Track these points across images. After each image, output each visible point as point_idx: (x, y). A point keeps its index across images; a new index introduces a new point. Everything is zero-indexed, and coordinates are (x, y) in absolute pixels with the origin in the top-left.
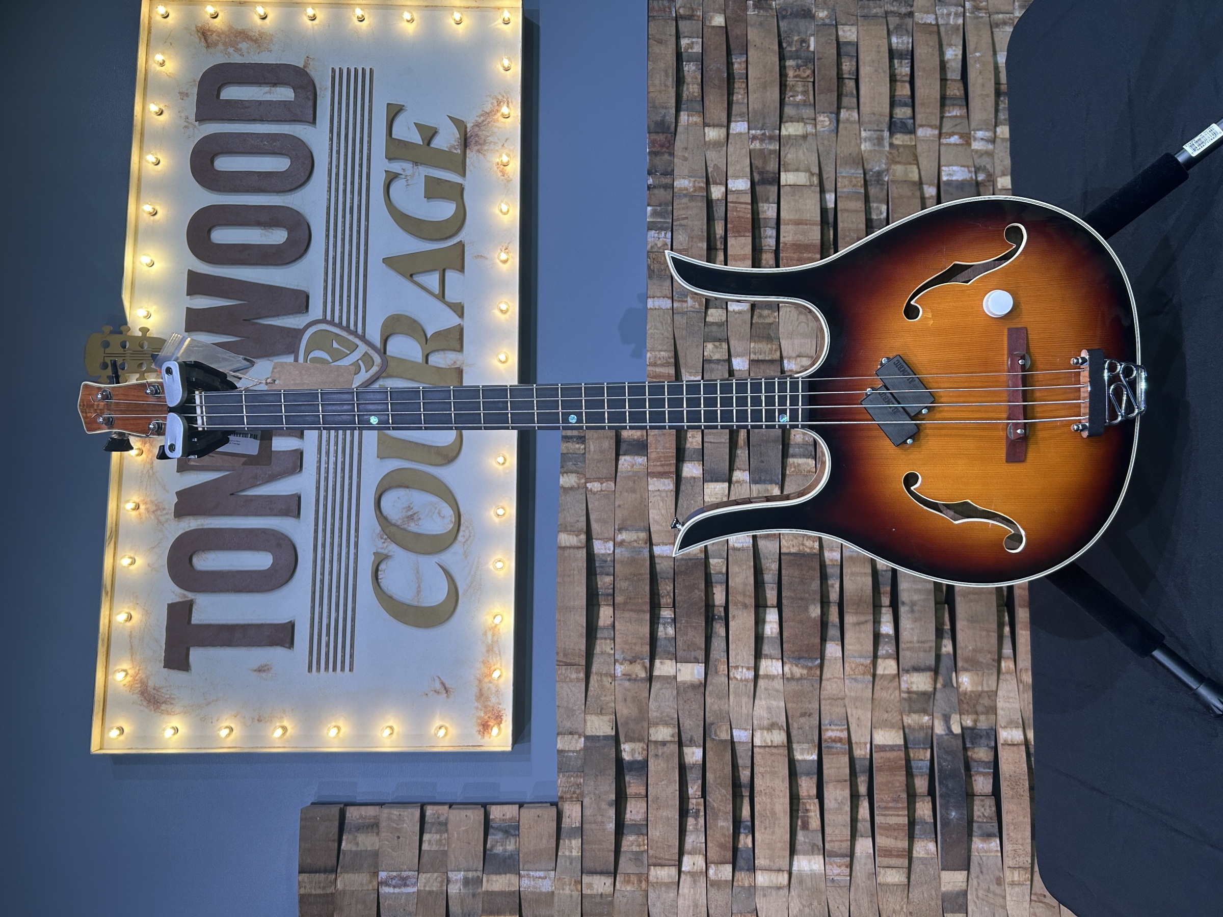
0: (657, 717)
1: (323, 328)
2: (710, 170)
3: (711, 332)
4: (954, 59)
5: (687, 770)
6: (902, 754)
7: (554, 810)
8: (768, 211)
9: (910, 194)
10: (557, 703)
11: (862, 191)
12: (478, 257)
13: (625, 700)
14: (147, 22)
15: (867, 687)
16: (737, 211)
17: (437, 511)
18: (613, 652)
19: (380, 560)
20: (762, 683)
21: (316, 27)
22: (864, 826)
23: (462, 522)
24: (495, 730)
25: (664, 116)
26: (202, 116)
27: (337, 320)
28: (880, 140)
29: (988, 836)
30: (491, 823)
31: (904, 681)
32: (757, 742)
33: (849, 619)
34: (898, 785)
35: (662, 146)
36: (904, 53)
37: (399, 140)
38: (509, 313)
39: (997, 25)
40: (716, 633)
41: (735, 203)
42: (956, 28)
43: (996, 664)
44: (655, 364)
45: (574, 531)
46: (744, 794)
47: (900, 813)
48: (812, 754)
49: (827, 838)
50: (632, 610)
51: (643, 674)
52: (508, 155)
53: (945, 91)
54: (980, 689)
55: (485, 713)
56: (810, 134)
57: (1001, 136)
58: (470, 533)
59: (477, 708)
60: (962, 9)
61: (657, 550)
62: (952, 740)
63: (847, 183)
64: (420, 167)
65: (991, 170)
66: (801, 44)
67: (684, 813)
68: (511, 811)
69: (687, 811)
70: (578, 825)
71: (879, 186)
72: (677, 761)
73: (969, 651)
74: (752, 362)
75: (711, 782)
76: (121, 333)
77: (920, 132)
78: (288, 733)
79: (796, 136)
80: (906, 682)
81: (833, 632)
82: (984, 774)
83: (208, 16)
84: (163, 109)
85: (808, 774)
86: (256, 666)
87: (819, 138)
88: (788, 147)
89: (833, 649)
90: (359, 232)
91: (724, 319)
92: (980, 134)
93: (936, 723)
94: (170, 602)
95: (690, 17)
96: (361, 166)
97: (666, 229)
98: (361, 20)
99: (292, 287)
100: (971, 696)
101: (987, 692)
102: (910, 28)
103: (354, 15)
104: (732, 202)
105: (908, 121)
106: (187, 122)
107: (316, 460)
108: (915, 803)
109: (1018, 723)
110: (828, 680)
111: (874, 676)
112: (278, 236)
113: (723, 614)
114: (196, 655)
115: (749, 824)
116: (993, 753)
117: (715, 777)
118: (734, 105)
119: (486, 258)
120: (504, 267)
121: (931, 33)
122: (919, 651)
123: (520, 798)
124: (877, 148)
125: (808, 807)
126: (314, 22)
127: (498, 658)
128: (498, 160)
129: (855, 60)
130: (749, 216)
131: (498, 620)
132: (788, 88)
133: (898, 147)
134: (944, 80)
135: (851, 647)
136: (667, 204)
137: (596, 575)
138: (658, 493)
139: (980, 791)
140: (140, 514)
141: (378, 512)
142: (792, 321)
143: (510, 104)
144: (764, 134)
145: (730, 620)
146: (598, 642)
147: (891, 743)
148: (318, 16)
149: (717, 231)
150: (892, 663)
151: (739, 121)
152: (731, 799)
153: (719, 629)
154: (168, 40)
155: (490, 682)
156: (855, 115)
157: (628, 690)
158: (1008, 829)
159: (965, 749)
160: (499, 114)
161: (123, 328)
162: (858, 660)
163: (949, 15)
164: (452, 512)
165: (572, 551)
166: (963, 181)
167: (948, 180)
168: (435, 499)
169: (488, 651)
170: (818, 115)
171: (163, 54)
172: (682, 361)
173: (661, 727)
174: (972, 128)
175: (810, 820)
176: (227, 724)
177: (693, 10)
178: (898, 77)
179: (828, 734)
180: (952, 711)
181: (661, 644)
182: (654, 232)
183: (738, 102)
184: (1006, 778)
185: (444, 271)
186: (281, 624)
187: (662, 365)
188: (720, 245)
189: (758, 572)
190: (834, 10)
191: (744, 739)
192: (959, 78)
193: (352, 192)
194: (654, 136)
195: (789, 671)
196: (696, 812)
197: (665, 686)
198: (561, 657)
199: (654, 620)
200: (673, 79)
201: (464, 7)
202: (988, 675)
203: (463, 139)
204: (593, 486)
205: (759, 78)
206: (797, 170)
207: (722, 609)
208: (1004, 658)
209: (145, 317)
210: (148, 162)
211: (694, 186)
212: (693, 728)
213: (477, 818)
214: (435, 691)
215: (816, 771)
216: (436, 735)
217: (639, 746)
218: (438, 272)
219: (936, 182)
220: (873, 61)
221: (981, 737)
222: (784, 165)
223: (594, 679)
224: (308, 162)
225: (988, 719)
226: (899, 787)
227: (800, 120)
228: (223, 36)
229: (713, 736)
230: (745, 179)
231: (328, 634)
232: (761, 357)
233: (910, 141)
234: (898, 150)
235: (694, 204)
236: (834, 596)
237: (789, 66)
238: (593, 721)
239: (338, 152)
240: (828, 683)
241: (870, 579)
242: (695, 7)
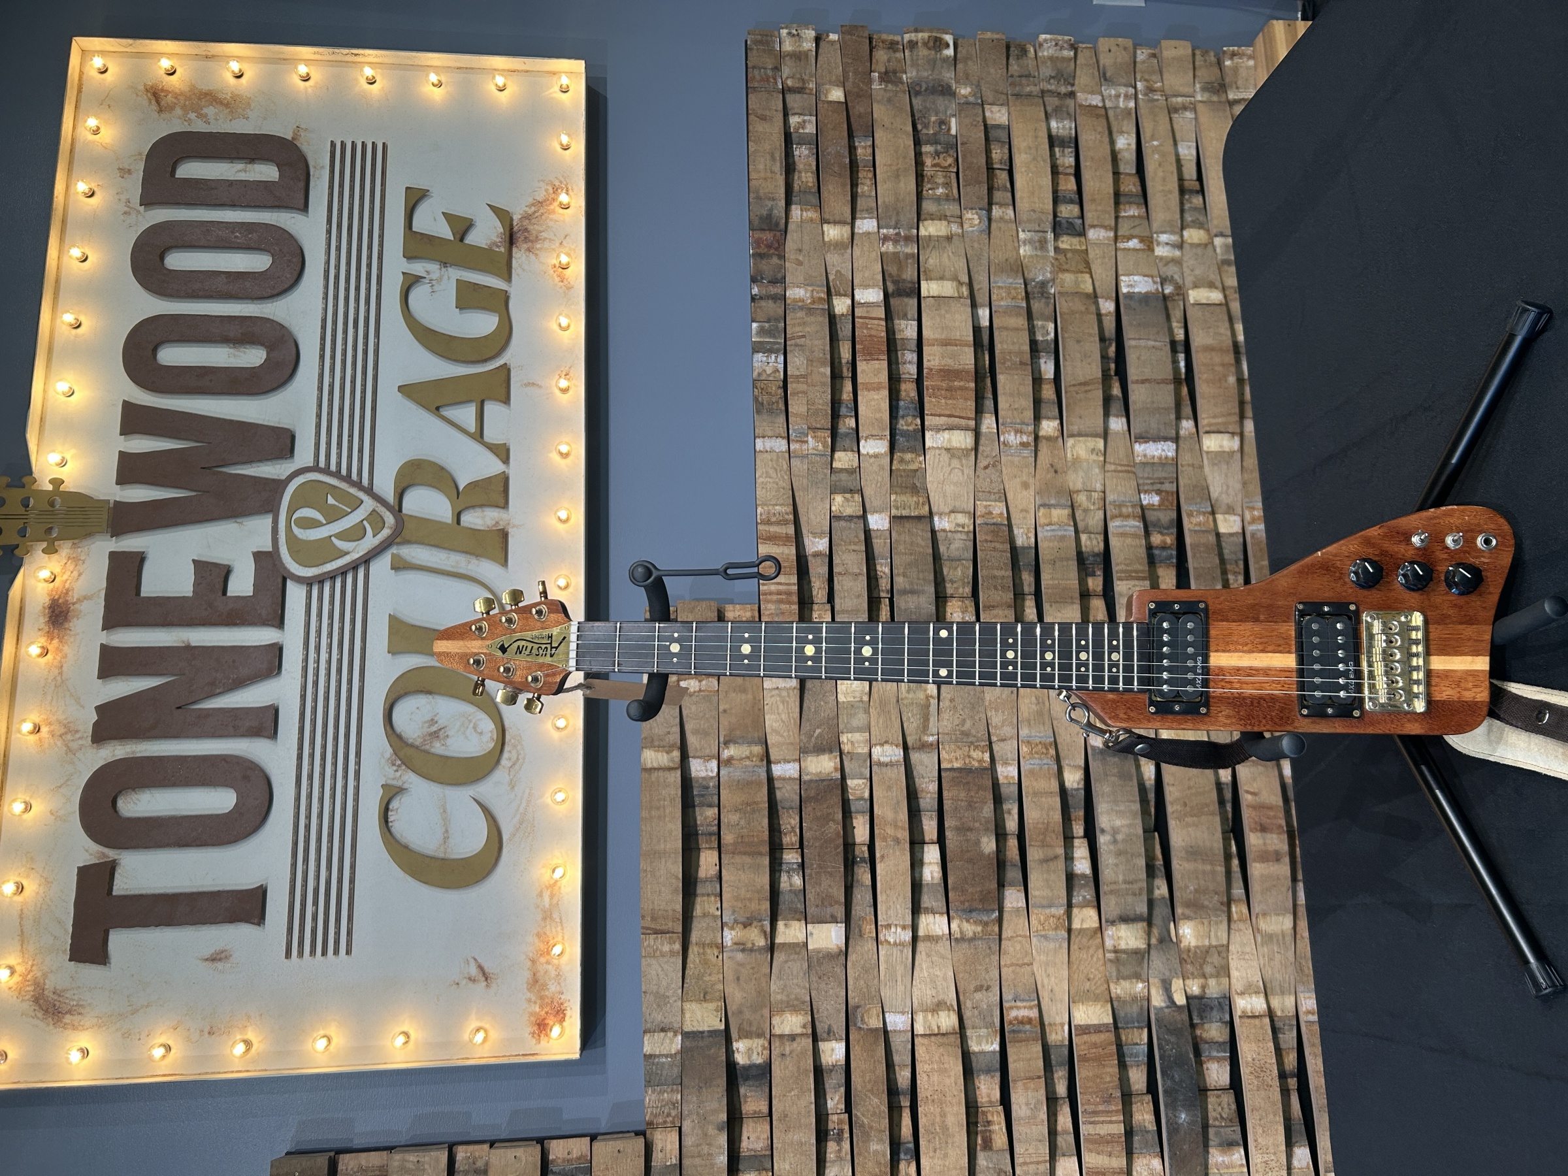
0: (782, 1002)
1: (314, 478)
2: (831, 277)
3: (840, 480)
4: (1127, 149)
5: (825, 1075)
6: (1111, 1036)
7: (641, 1141)
8: (907, 330)
9: (1083, 309)
10: (643, 989)
11: (1024, 305)
12: (528, 385)
13: (738, 979)
14: (77, 79)
15: (1060, 947)
16: (867, 328)
17: (472, 725)
18: (719, 913)
19: (391, 793)
20: (921, 946)
21: (310, 90)
22: (1066, 1141)
23: (507, 740)
24: (556, 1031)
25: (771, 210)
26: (148, 201)
27: (333, 468)
28: (1043, 243)
29: (1229, 1145)
30: (551, 1167)
31: (1109, 936)
32: (919, 1029)
33: (1033, 854)
34: (1108, 1079)
35: (769, 246)
36: (1067, 140)
37: (422, 234)
38: (570, 458)
39: (1176, 110)
40: (858, 881)
41: (865, 318)
42: (1127, 112)
43: (1225, 909)
44: (768, 522)
45: (663, 747)
46: (902, 1104)
47: (1114, 1119)
48: (992, 1044)
49: (1018, 1160)
50: (745, 853)
51: (761, 942)
52: (568, 255)
53: (1118, 185)
54: (1207, 943)
55: (541, 1007)
56: (956, 235)
57: (1189, 241)
58: (518, 755)
59: (529, 1001)
60: (1133, 91)
61: (777, 770)
62: (1176, 1014)
63: (1004, 295)
64: (449, 269)
65: (1180, 281)
66: (940, 126)
67: (822, 1135)
68: (579, 1147)
69: (827, 1132)
70: (674, 1161)
71: (1043, 300)
72: (810, 1061)
73: (1191, 893)
74: (895, 519)
75: (859, 1088)
76: (23, 486)
77: (1092, 234)
78: (253, 1050)
79: (938, 236)
80: (1112, 937)
81: (1014, 874)
82: (1219, 1060)
83: (162, 72)
84: (96, 189)
85: (988, 1071)
86: (208, 953)
87: (967, 240)
88: (928, 251)
89: (1013, 898)
90: (365, 352)
91: (856, 464)
92: (1164, 238)
93: (1153, 992)
94: (81, 865)
95: (800, 91)
96: (369, 266)
97: (776, 352)
98: (372, 82)
99: (272, 424)
100: (1196, 952)
101: (1216, 947)
102: (1072, 110)
103: (362, 76)
104: (861, 317)
105: (1076, 220)
106: (128, 207)
107: (301, 657)
108: (1131, 1104)
109: (1258, 987)
110: (1009, 939)
111: (1069, 931)
112: (253, 357)
113: (866, 855)
114: (120, 941)
115: (911, 1146)
116: (1228, 1030)
117: (864, 1082)
118: (859, 199)
119: (540, 387)
120: (564, 398)
121: (1098, 116)
122: (1127, 894)
123: (593, 1130)
124: (1039, 253)
125: (990, 1118)
126: (307, 83)
127: (559, 928)
128: (555, 262)
129: (1007, 146)
130: (884, 334)
131: (558, 873)
132: (926, 180)
133: (1065, 252)
134: (1116, 174)
135: (1037, 893)
136: (777, 320)
137: (694, 806)
138: (777, 692)
139: (1214, 1083)
140: (40, 739)
141: (388, 728)
142: (943, 466)
143: (570, 192)
144: (898, 234)
145: (877, 861)
146: (699, 900)
147: (1096, 1022)
148: (312, 75)
149: (843, 355)
150: (1092, 913)
151: (865, 218)
152: (887, 1110)
153: (863, 875)
154: (107, 102)
155: (548, 963)
156: (1010, 212)
157: (741, 965)
158: (1255, 1133)
159: (1193, 1026)
160: (556, 204)
161: (25, 480)
162: (1047, 911)
163: (1118, 96)
164: (493, 726)
165: (661, 773)
166: (1146, 293)
167: (1129, 292)
168: (469, 709)
169: (544, 919)
170: (964, 212)
171: (97, 117)
172: (803, 519)
173: (789, 1015)
174: (1154, 229)
175: (994, 1136)
176: (163, 1039)
177: (803, 81)
178: (1061, 169)
179: (1011, 1015)
180: (1173, 974)
181: (785, 899)
182: (761, 354)
183: (863, 195)
184: (1247, 1063)
185: (482, 403)
186: (246, 890)
187: (778, 523)
188: (846, 373)
189: (912, 795)
190: (978, 86)
191: (900, 1027)
192: (1134, 171)
193: (357, 300)
194: (758, 235)
195: (957, 929)
196: (838, 1134)
197: (792, 957)
198: (648, 922)
199: (775, 867)
200: (781, 163)
201: (509, 71)
202: (1217, 923)
203: (508, 234)
204: (689, 684)
205: (890, 165)
206: (942, 278)
207: (865, 849)
208: (1234, 901)
209: (58, 465)
210: (71, 257)
211: (812, 297)
212: (831, 1014)
213: (530, 1159)
214: (470, 979)
215: (998, 1066)
216: (471, 1041)
217: (758, 1044)
218: (474, 404)
219: (1114, 295)
220: (1030, 148)
221: (1212, 1009)
222: (925, 271)
223: (693, 951)
224: (296, 260)
225: (1219, 984)
226: (1109, 1082)
227: (943, 217)
228: (182, 98)
229: (859, 1024)
230: (876, 290)
231: (316, 903)
232: (905, 513)
233: (1080, 245)
234: (1065, 256)
235: (812, 319)
236: (1012, 825)
237: (927, 153)
238: (693, 1012)
239: (338, 248)
240: (1009, 943)
241: (1058, 799)
242: (806, 78)
